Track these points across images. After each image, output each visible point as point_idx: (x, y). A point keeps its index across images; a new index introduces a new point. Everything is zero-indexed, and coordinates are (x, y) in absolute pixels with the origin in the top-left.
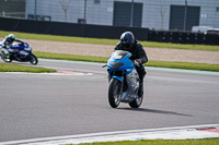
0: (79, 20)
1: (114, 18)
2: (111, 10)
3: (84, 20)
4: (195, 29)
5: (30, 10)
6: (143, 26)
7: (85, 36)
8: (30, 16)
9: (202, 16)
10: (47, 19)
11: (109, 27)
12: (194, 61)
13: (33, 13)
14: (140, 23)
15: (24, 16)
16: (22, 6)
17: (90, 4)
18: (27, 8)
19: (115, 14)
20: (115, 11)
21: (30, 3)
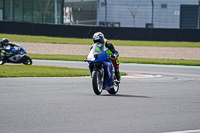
0: (147, 25)
1: (181, 21)
2: (178, 13)
3: (152, 25)
5: (101, 18)
7: (153, 40)
8: (101, 23)
10: (117, 26)
11: (176, 30)
13: (103, 20)
15: (95, 23)
16: (93, 14)
17: (157, 9)
18: (98, 15)
19: (181, 17)
20: (181, 14)
21: (101, 11)
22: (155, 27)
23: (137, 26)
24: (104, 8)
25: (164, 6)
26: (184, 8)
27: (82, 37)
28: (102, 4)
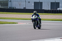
0: (24, 8)
1: (34, 7)
2: (33, 4)
3: (25, 8)
4: (58, 9)
5: (9, 6)
6: (43, 9)
8: (9, 7)
9: (60, 5)
10: (15, 8)
12: (58, 18)
14: (42, 8)
15: (8, 7)
16: (7, 5)
17: (27, 3)
18: (9, 5)
19: (34, 6)
20: (34, 5)
22: (26, 8)
23: (21, 8)
25: (29, 2)
26: (35, 3)
27: (3, 12)
28: (10, 1)
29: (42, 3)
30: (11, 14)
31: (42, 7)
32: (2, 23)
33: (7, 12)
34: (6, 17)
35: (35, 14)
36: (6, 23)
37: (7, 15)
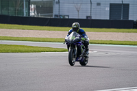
0: (87, 17)
1: (110, 14)
2: (108, 9)
3: (90, 17)
6: (130, 19)
7: (91, 27)
8: (55, 15)
10: (67, 17)
11: (107, 20)
14: (128, 16)
15: (52, 16)
16: (50, 10)
17: (94, 6)
18: (54, 11)
19: (110, 12)
20: (110, 9)
21: (56, 7)
22: (93, 18)
23: (80, 18)
24: (58, 5)
25: (99, 4)
26: (112, 6)
27: (43, 25)
28: (57, 3)
29: (128, 5)
30: (58, 30)
31: (128, 14)
32: (40, 49)
33: (50, 26)
34: (48, 37)
35: (75, 29)
36: (47, 49)
37: (50, 32)
